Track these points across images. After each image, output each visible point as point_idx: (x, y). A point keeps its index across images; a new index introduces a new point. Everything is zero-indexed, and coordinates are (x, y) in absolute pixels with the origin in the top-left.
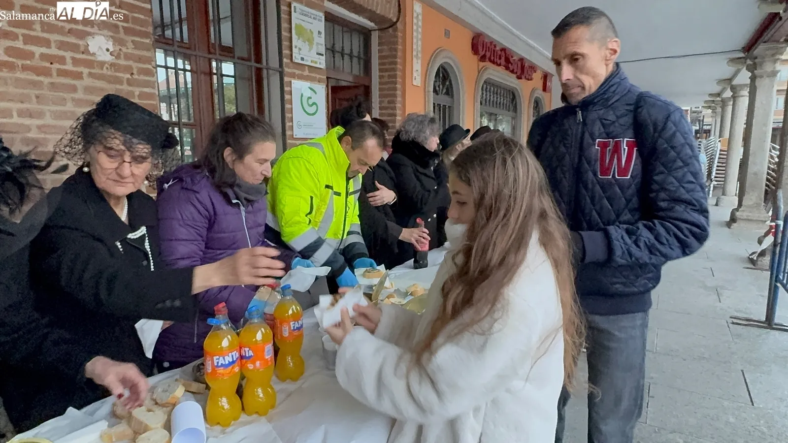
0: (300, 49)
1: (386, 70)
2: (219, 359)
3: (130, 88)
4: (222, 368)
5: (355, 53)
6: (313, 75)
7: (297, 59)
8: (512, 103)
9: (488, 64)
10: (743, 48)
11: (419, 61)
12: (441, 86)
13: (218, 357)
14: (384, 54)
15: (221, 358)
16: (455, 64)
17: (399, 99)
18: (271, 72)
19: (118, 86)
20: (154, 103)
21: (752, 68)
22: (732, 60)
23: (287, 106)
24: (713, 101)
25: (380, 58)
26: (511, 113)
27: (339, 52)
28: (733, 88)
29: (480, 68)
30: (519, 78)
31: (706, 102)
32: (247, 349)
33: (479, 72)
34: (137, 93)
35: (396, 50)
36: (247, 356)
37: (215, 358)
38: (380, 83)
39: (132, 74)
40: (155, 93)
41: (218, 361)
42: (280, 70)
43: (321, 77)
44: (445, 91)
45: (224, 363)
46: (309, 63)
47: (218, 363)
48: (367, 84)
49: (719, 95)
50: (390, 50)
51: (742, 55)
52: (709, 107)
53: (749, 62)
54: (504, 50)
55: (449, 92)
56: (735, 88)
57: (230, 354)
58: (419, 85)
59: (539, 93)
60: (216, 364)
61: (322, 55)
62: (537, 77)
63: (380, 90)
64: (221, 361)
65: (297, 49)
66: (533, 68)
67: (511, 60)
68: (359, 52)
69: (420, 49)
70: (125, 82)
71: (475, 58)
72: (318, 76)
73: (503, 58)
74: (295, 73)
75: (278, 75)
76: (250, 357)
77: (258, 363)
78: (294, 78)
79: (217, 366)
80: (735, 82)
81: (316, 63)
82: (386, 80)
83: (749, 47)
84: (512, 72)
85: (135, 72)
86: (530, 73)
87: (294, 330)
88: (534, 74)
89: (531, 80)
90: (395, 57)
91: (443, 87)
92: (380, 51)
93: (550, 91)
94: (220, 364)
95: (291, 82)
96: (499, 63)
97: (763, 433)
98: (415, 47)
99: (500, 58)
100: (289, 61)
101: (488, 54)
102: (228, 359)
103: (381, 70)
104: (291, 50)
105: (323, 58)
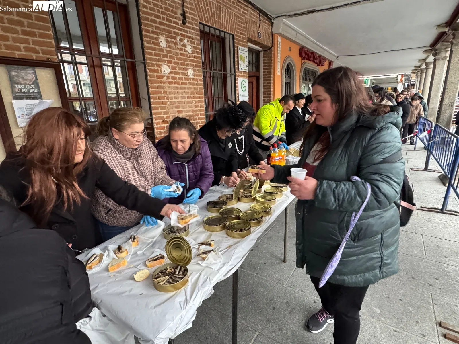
0: (241, 65)
1: (266, 69)
6: (244, 75)
7: (240, 69)
11: (280, 64)
12: (287, 74)
14: (265, 62)
16: (293, 63)
17: (272, 81)
19: (194, 86)
23: (237, 89)
33: (302, 65)
34: (199, 88)
42: (235, 74)
43: (247, 75)
46: (243, 70)
52: (415, 73)
55: (290, 76)
58: (279, 75)
70: (196, 84)
74: (239, 75)
75: (233, 76)
82: (266, 73)
85: (198, 81)
90: (271, 63)
95: (238, 78)
100: (237, 70)
104: (238, 66)
105: (248, 67)
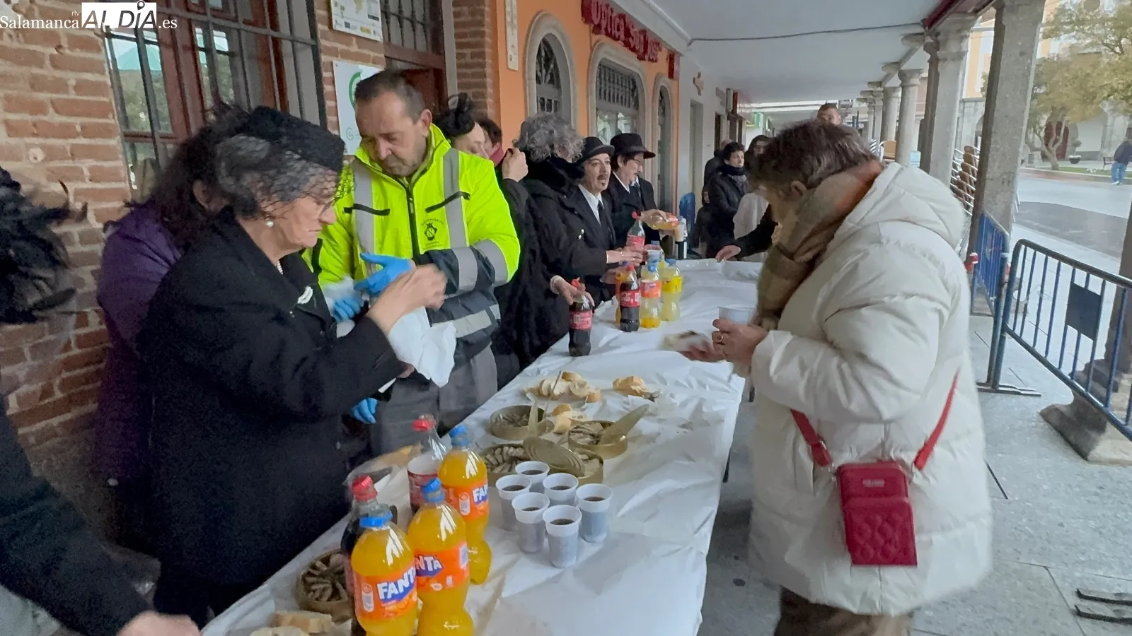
0: (343, 8)
1: (468, 45)
2: (387, 587)
3: (58, 74)
4: (394, 601)
5: (419, 17)
6: (365, 52)
7: (339, 25)
8: (633, 95)
9: (603, 38)
10: (923, 21)
11: (516, 32)
12: (544, 71)
13: (386, 584)
14: (462, 19)
15: (392, 585)
16: (563, 38)
17: (490, 90)
18: (299, 46)
19: (36, 71)
20: (105, 99)
21: (933, 49)
22: (908, 37)
23: (329, 103)
24: (872, 91)
25: (457, 25)
26: (631, 110)
27: (393, 14)
28: (902, 75)
29: (593, 43)
30: (641, 58)
31: (863, 93)
32: (429, 559)
33: (592, 49)
34: (72, 82)
35: (482, 13)
36: (430, 569)
37: (380, 586)
38: (459, 66)
39: (59, 47)
40: (105, 84)
41: (386, 590)
42: (313, 43)
43: (376, 54)
44: (549, 78)
45: (396, 592)
46: (358, 32)
47: (386, 594)
48: (438, 67)
49: (880, 84)
50: (473, 14)
51: (920, 30)
52: (865, 100)
53: (929, 40)
54: (622, 16)
55: (555, 80)
56: (905, 75)
57: (406, 575)
58: (516, 69)
59: (665, 81)
60: (382, 597)
61: (376, 19)
62: (662, 56)
63: (460, 76)
64: (393, 590)
65: (339, 7)
66: (658, 44)
67: (632, 31)
68: (424, 15)
69: (515, 12)
70: (48, 62)
71: (586, 28)
72: (372, 54)
73: (622, 29)
74: (336, 49)
75: (309, 52)
76: (435, 572)
77: (449, 580)
78: (337, 56)
79: (386, 600)
80: (904, 67)
81: (368, 31)
82: (468, 60)
83: (932, 21)
84: (633, 50)
85: (64, 42)
86: (654, 51)
87: (479, 502)
88: (659, 53)
89: (656, 61)
90: (481, 24)
91: (547, 71)
92: (456, 15)
93: (678, 80)
94: (389, 596)
95: (332, 63)
96: (617, 36)
97: (1031, 536)
98: (508, 9)
99: (618, 30)
100: (326, 28)
101: (604, 24)
102: (404, 583)
103: (459, 46)
104: (329, 9)
105: (379, 23)
